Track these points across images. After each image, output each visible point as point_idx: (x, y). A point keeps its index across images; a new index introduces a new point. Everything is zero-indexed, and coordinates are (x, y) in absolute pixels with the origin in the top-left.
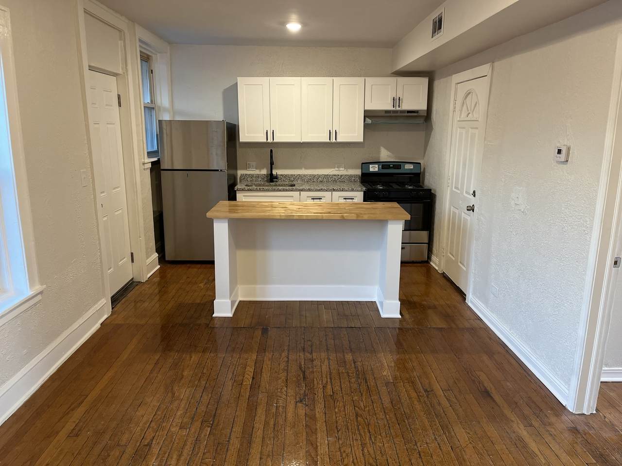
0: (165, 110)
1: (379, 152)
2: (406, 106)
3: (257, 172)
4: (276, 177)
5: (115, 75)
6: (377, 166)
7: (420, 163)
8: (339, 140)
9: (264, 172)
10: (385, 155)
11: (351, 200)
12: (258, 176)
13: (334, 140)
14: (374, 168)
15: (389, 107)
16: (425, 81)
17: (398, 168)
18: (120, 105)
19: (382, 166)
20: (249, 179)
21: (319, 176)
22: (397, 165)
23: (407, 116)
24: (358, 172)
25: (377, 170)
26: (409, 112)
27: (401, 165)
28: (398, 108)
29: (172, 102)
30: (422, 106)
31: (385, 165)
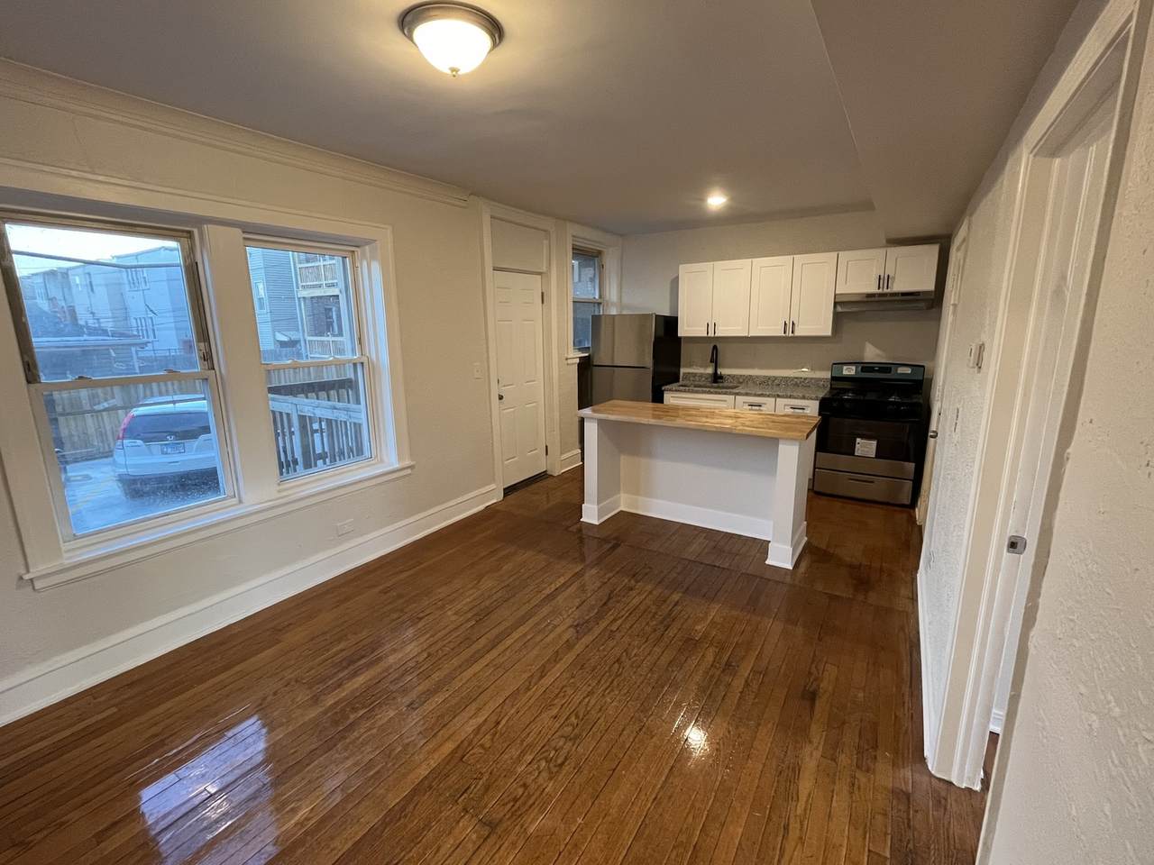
0: (613, 304)
1: (862, 349)
2: (898, 286)
3: (701, 371)
4: (721, 377)
5: (540, 274)
6: (854, 368)
7: (923, 366)
8: (797, 334)
9: (710, 370)
10: (872, 354)
11: (801, 411)
12: (701, 375)
13: (791, 335)
14: (849, 371)
15: (873, 289)
16: (934, 250)
17: (886, 373)
18: (543, 302)
19: (862, 368)
20: (692, 379)
21: (776, 378)
22: (885, 368)
23: (902, 301)
24: (828, 375)
25: (853, 373)
26: (904, 294)
27: (891, 368)
28: (885, 290)
29: (620, 298)
30: (929, 285)
31: (867, 367)
